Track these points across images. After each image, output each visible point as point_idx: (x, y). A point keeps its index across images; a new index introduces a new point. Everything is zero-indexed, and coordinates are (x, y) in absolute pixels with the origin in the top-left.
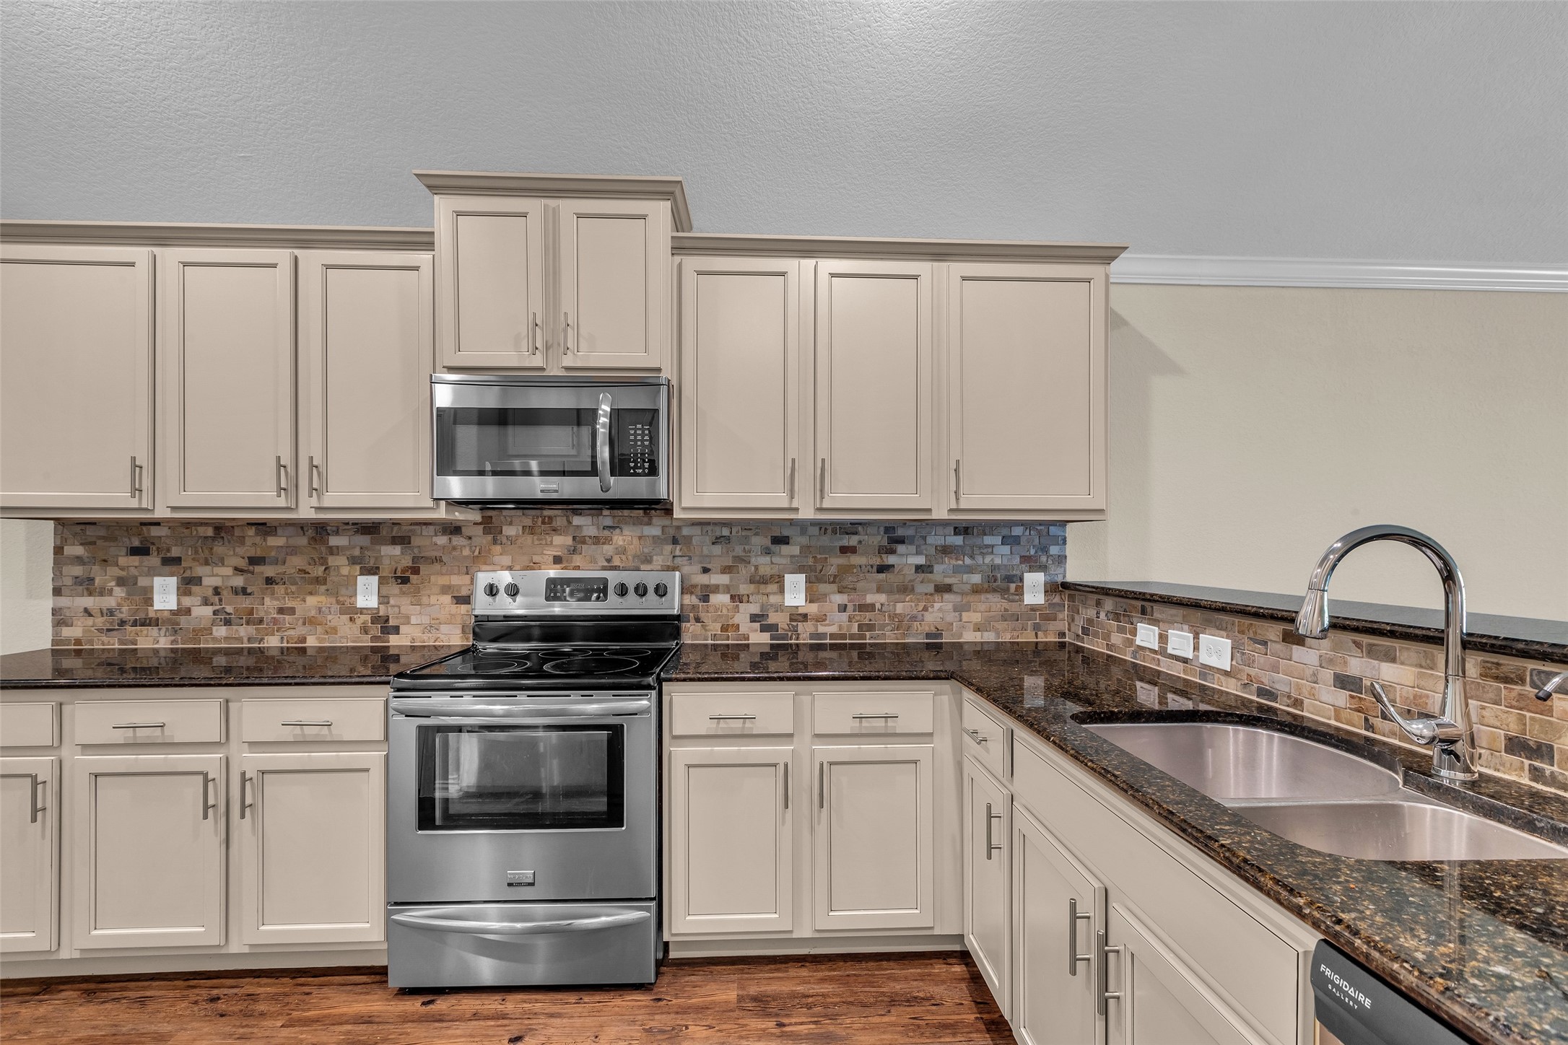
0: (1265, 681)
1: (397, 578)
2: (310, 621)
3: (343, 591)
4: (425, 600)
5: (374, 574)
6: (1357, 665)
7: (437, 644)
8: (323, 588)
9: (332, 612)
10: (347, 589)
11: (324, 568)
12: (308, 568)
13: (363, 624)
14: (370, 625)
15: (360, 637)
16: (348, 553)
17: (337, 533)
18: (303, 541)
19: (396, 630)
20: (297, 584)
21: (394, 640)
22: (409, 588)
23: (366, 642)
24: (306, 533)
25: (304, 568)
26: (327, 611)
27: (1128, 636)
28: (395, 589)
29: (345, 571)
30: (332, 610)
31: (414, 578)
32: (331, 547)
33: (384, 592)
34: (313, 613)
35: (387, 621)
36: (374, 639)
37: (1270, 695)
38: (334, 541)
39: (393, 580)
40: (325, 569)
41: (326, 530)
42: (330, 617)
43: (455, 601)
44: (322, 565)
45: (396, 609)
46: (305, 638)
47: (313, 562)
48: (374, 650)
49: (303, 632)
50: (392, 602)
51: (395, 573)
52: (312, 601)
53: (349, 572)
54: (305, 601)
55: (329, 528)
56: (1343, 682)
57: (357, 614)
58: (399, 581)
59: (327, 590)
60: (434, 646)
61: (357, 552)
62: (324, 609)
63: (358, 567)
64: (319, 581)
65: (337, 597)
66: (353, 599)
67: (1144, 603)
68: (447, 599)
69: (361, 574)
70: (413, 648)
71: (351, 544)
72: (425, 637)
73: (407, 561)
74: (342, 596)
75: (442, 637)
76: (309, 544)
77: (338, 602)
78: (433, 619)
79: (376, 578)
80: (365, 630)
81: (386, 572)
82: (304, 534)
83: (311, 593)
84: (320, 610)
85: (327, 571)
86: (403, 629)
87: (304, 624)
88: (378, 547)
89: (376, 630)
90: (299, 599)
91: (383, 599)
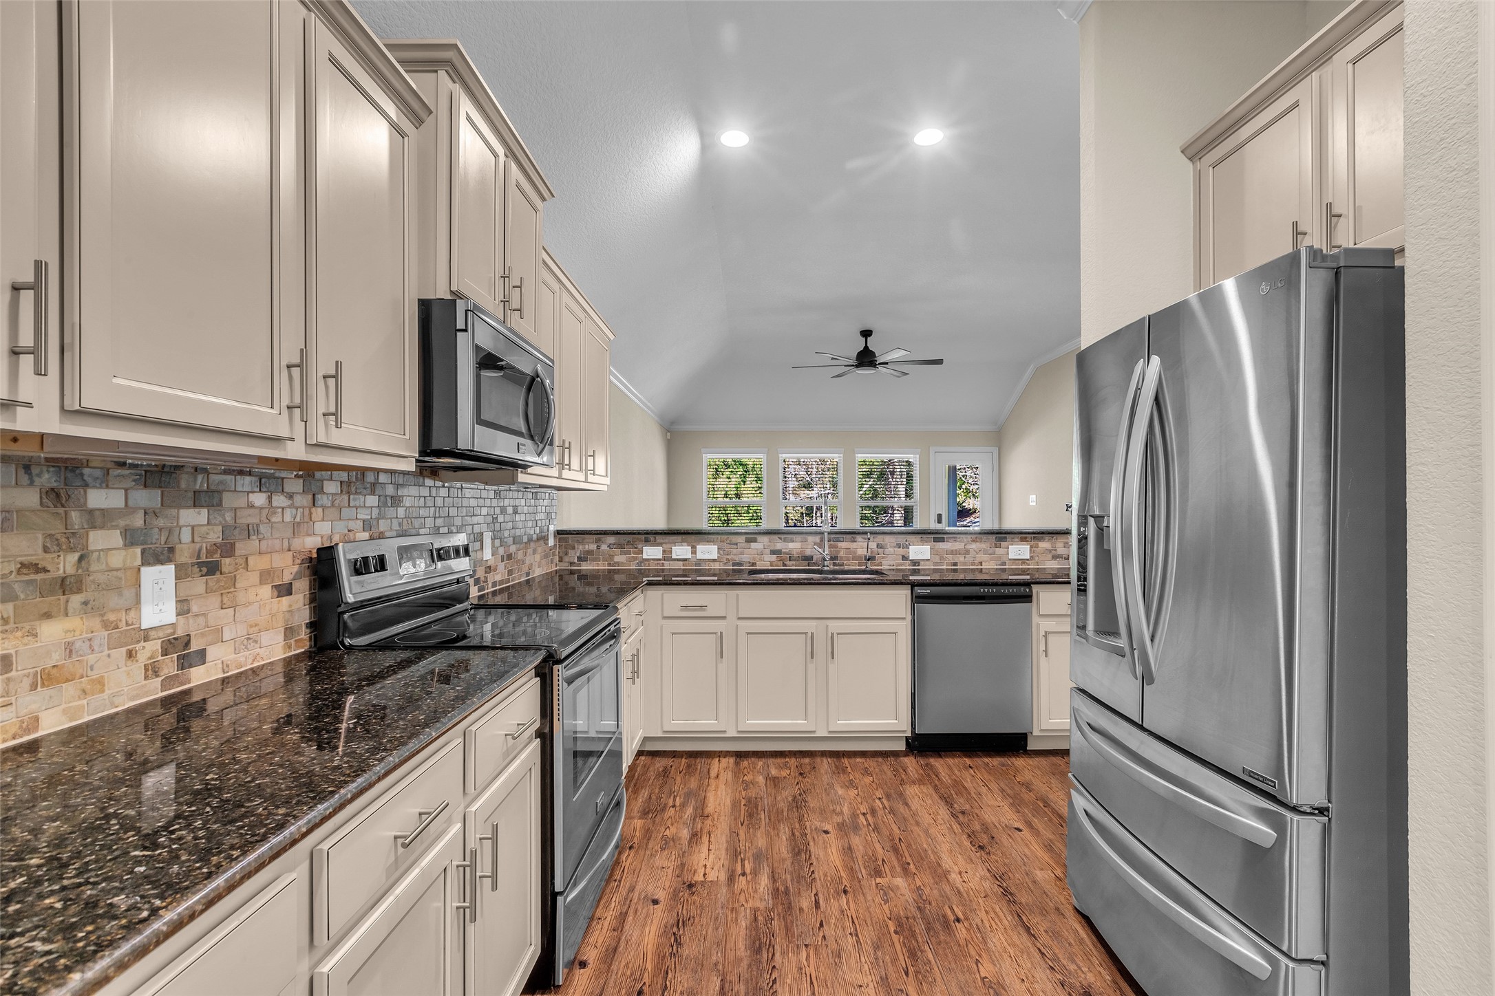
0: (737, 559)
1: (200, 565)
2: (46, 679)
3: (114, 601)
4: (241, 597)
5: (169, 560)
6: (779, 545)
7: (256, 664)
8: (76, 600)
9: (96, 648)
10: (120, 595)
11: (76, 556)
12: (46, 560)
13: (150, 658)
14: (160, 658)
15: (145, 685)
16: (122, 523)
17: (104, 482)
18: (29, 498)
19: (201, 656)
20: (16, 598)
21: (199, 676)
22: (218, 581)
23: (155, 691)
24: (37, 481)
25: (33, 559)
26: (86, 646)
27: (633, 555)
28: (198, 585)
29: (116, 559)
30: (96, 643)
31: (226, 562)
32: (91, 512)
33: (182, 595)
34: (56, 658)
35: (187, 644)
36: (168, 681)
37: (740, 564)
38: (97, 498)
39: (196, 569)
40: (81, 559)
41: (82, 475)
42: (91, 658)
43: (276, 593)
44: (72, 550)
45: (201, 620)
46: (37, 719)
47: (53, 545)
48: (166, 702)
49: (34, 707)
50: (195, 608)
51: (199, 557)
52: (51, 631)
53: (124, 561)
54: (35, 636)
55: (86, 471)
56: (773, 552)
57: (139, 642)
58: (205, 570)
59: (86, 603)
60: (252, 669)
61: (138, 521)
62: (78, 645)
63: (138, 551)
64: (65, 586)
65: (102, 615)
66: (132, 613)
67: (646, 536)
68: (266, 591)
69: (145, 563)
70: (224, 681)
71: (130, 503)
72: (241, 657)
73: (215, 535)
74: (113, 611)
75: (261, 651)
76: (41, 504)
77: (106, 625)
78: (251, 626)
79: (170, 569)
80: (152, 670)
81: (185, 555)
82: (32, 483)
83: (48, 616)
84: (69, 649)
85: (83, 563)
86: (212, 653)
87: (34, 687)
88: (174, 511)
89: (169, 666)
90: (19, 634)
91: (183, 606)
